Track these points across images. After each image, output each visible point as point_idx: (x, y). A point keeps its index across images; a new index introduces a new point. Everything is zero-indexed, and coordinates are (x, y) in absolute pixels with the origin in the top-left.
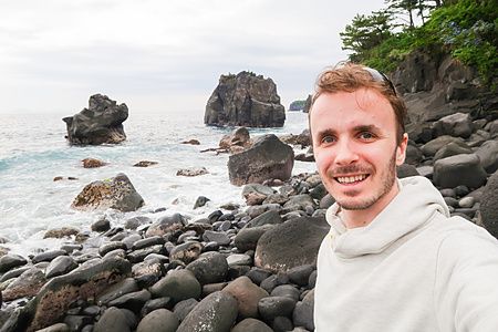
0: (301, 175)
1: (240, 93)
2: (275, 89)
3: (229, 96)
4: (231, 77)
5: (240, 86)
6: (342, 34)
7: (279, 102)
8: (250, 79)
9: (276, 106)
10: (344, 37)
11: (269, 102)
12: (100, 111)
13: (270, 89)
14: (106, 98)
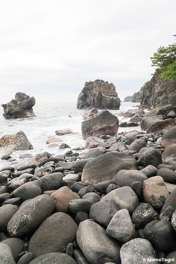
0: (122, 133)
1: (95, 91)
2: (115, 89)
3: (90, 93)
4: (91, 83)
5: (95, 87)
6: (152, 58)
7: (117, 96)
8: (101, 84)
9: (115, 98)
10: (153, 60)
11: (111, 96)
12: (20, 101)
13: (112, 89)
14: (24, 94)
